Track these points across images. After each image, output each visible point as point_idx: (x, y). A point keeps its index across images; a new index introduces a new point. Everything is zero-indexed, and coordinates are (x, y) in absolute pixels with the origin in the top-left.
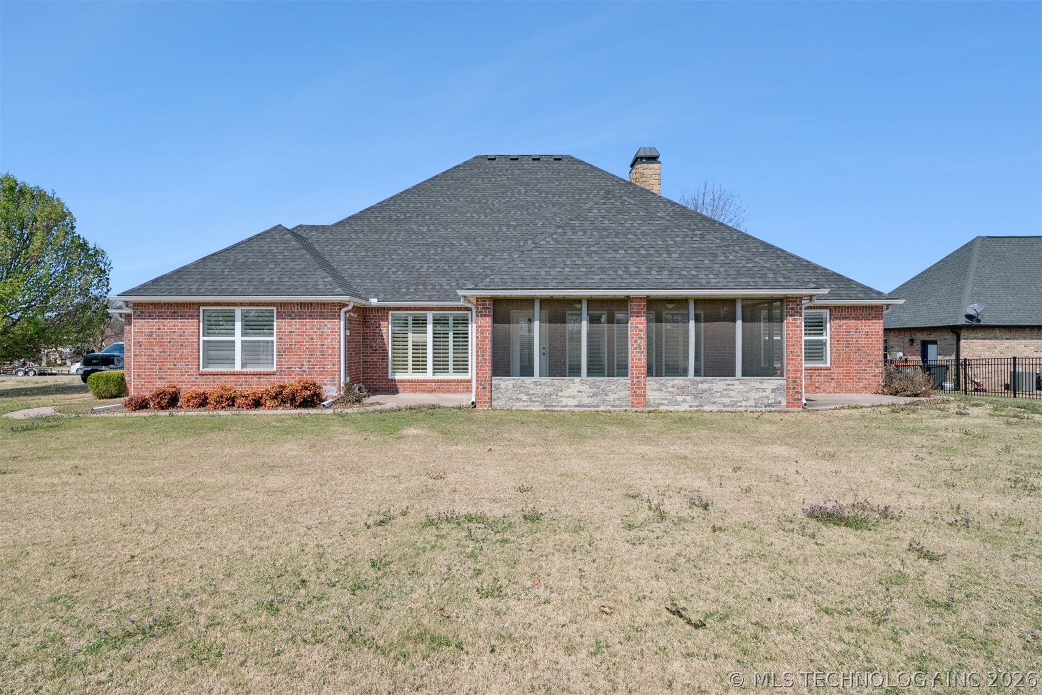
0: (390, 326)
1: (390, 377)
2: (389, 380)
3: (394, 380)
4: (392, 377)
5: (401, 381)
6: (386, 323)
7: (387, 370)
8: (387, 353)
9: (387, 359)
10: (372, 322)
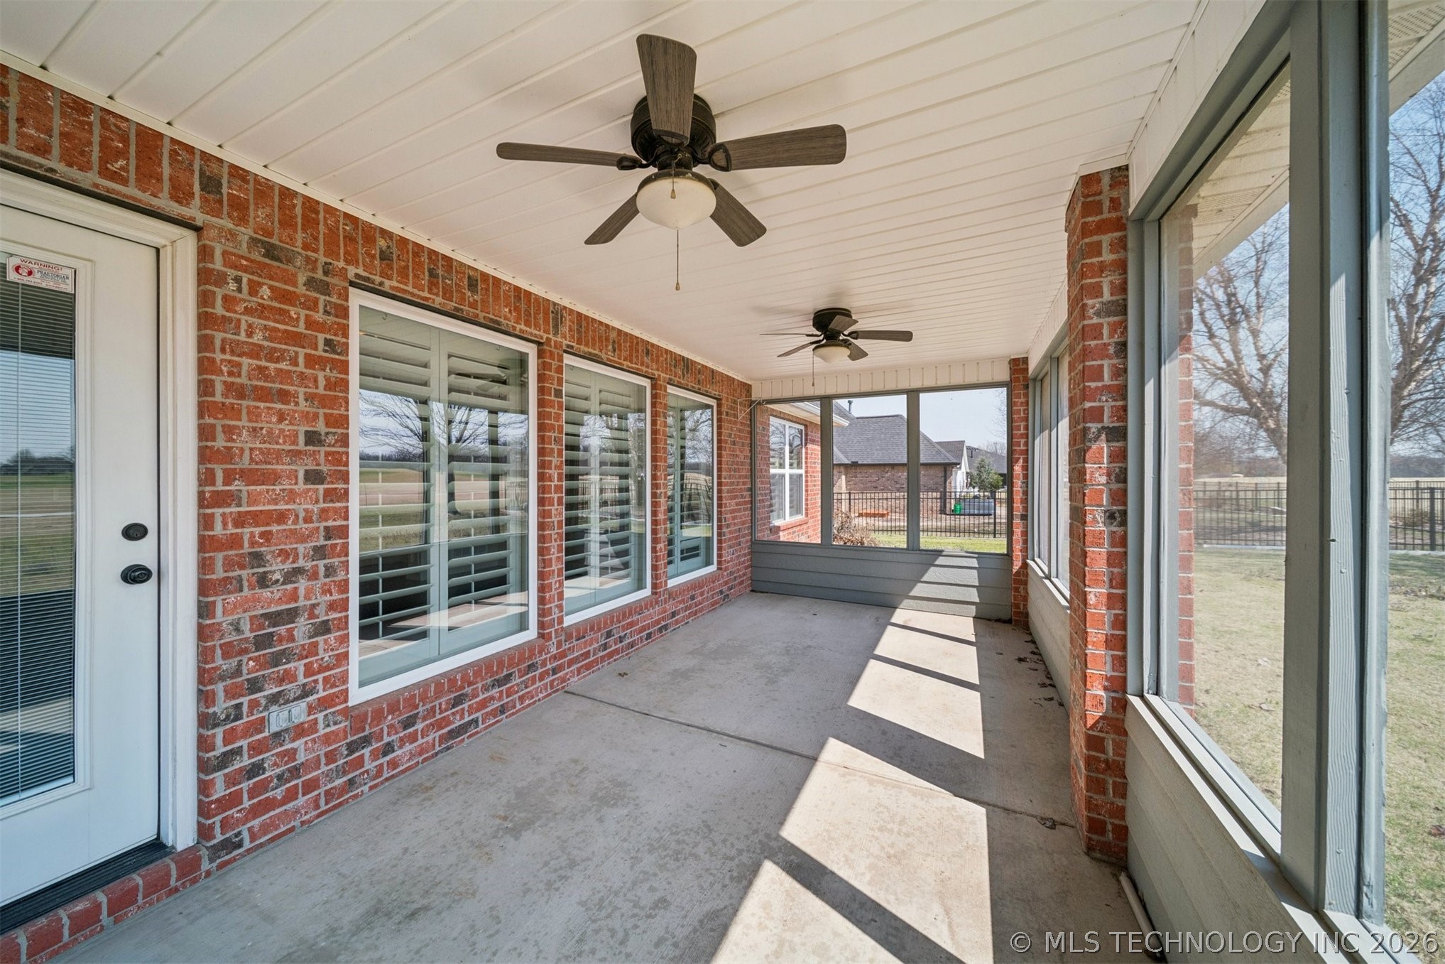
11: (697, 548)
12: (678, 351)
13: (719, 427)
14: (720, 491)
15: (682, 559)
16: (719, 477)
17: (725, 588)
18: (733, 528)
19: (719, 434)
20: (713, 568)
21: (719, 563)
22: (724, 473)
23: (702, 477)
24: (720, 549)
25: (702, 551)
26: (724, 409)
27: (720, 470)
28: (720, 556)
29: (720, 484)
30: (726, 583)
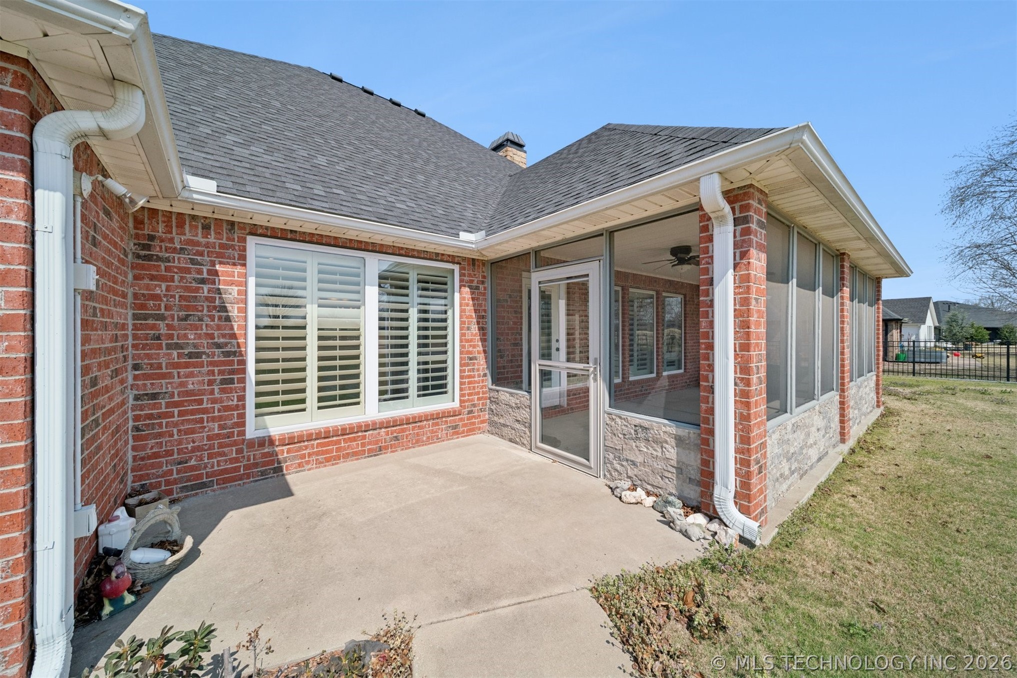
0: (252, 281)
1: (251, 432)
2: (251, 444)
3: (267, 441)
4: (261, 433)
5: (291, 440)
6: (238, 269)
7: (242, 416)
8: (243, 362)
9: (243, 380)
10: (180, 261)
11: (674, 362)
12: (667, 278)
13: (685, 307)
14: (685, 336)
15: (668, 366)
16: (685, 330)
17: (688, 381)
18: (692, 354)
19: (685, 310)
20: (682, 371)
21: (685, 369)
22: (687, 328)
23: (676, 330)
24: (685, 363)
25: (676, 363)
26: (687, 299)
27: (685, 327)
28: (685, 366)
29: (685, 333)
30: (689, 379)
